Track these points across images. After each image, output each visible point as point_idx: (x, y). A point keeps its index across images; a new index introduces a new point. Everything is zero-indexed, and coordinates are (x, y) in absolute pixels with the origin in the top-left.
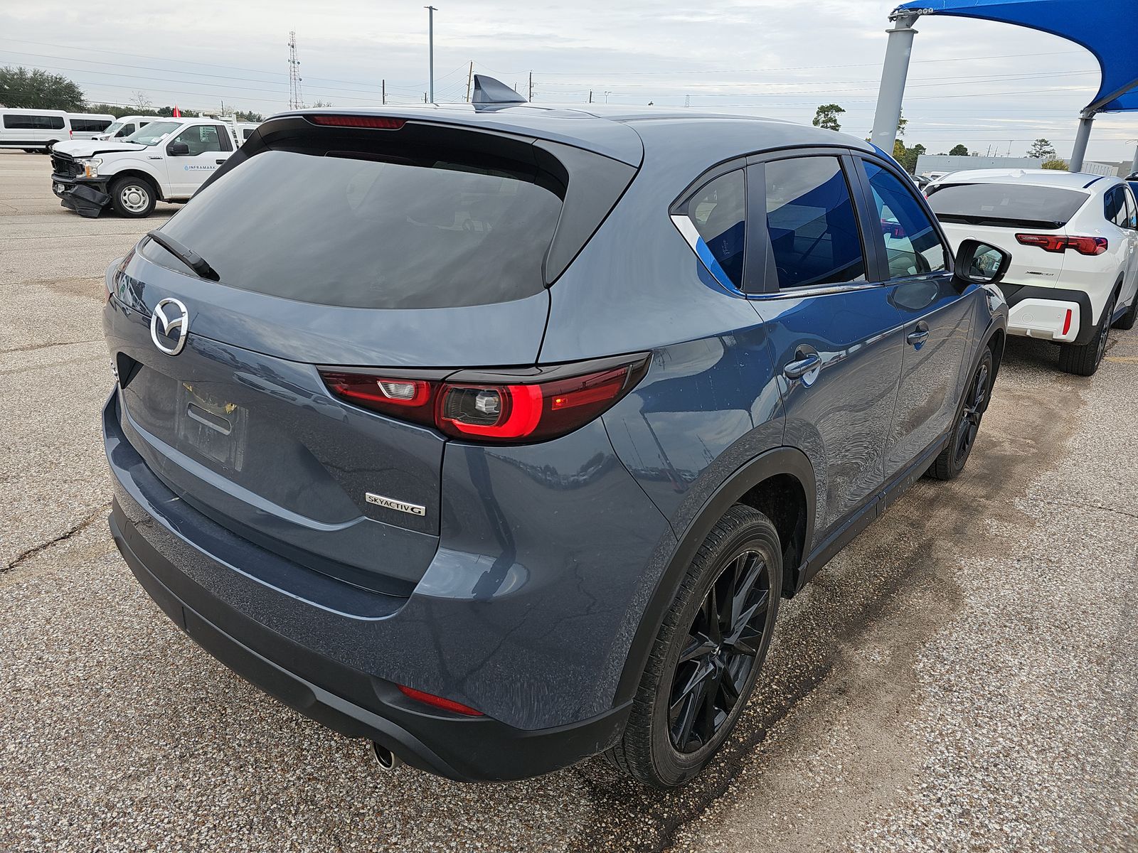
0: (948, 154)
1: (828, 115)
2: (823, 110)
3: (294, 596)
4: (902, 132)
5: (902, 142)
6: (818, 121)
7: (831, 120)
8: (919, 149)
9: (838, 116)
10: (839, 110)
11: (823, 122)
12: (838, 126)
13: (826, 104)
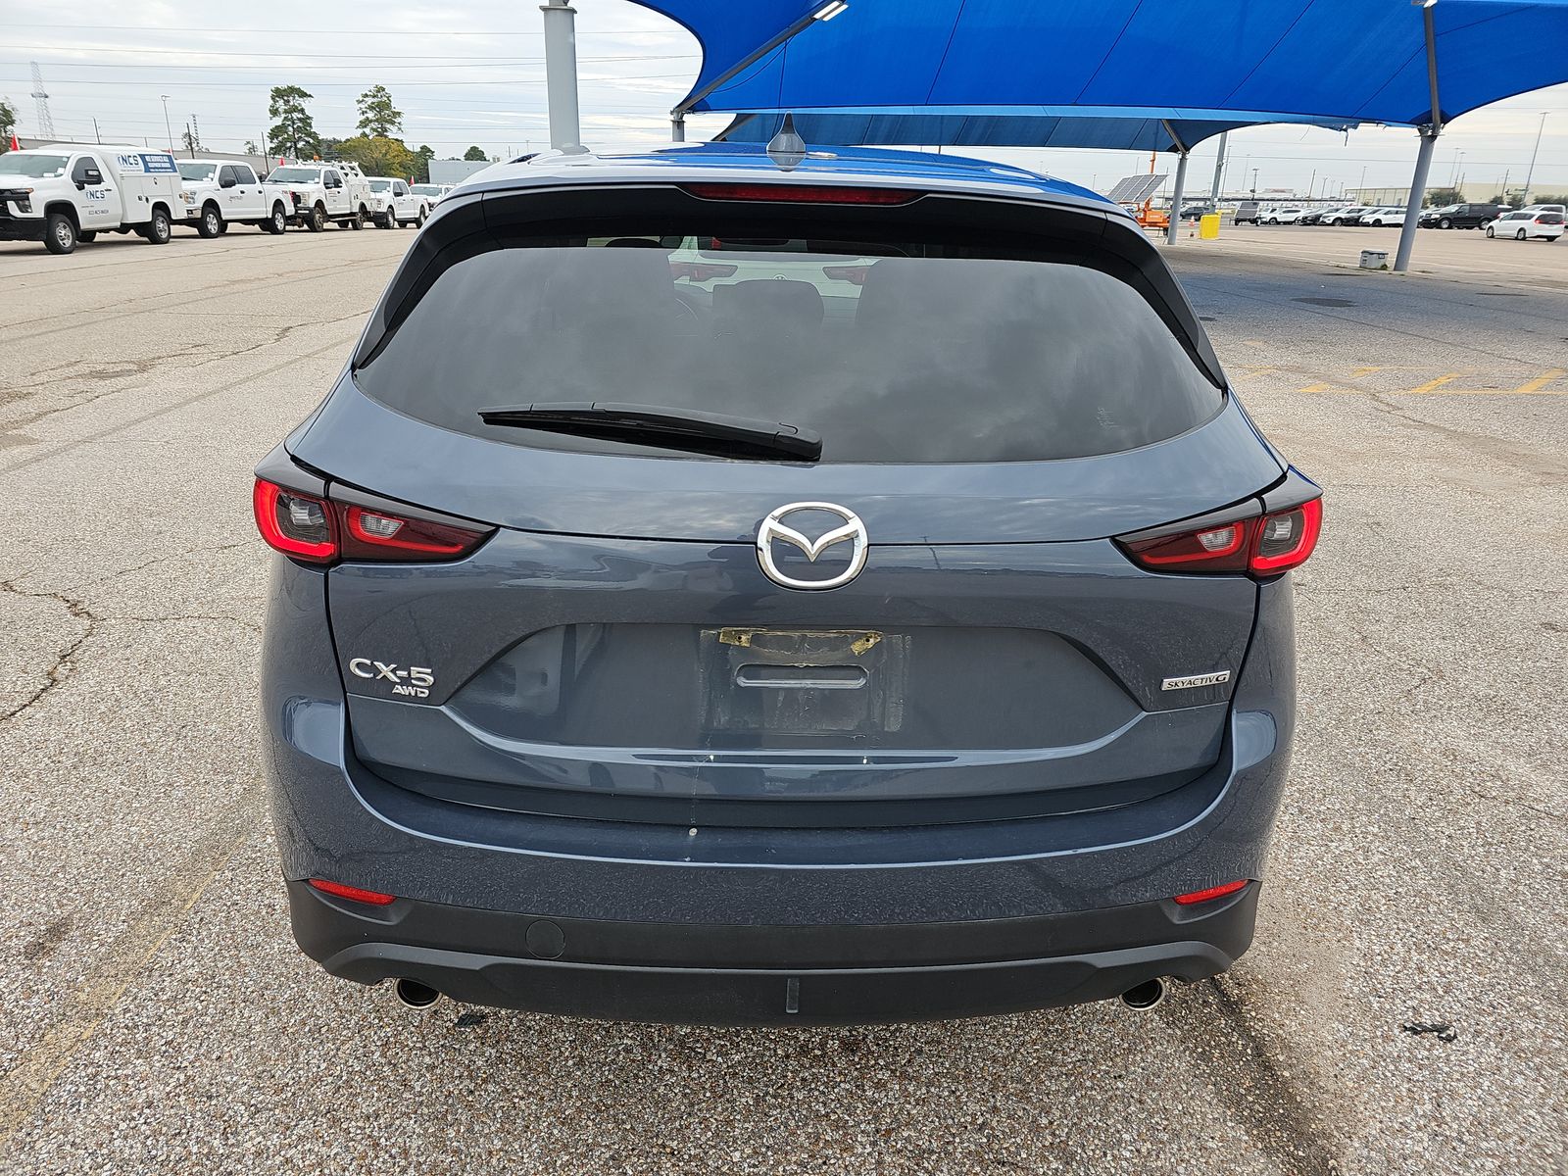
0: (463, 159)
1: (289, 101)
2: (279, 93)
3: (1070, 852)
4: (400, 129)
5: (402, 141)
6: (277, 109)
7: (295, 109)
8: (426, 152)
9: (304, 103)
10: (303, 95)
11: (286, 112)
12: (309, 118)
13: (283, 86)
